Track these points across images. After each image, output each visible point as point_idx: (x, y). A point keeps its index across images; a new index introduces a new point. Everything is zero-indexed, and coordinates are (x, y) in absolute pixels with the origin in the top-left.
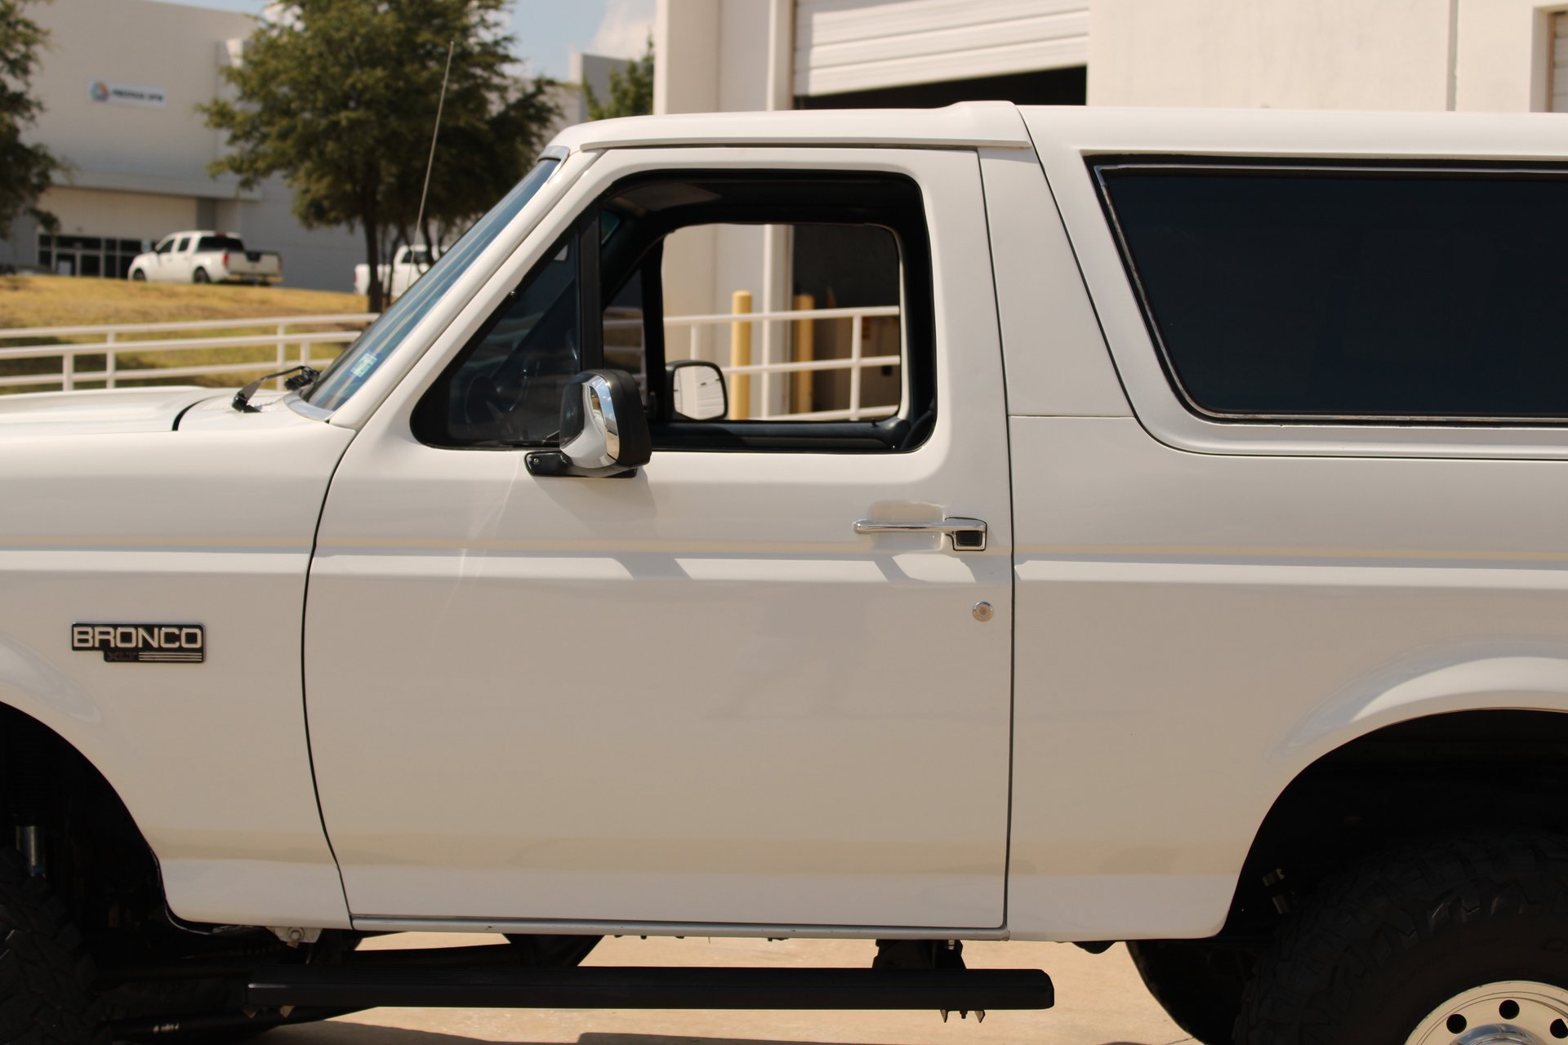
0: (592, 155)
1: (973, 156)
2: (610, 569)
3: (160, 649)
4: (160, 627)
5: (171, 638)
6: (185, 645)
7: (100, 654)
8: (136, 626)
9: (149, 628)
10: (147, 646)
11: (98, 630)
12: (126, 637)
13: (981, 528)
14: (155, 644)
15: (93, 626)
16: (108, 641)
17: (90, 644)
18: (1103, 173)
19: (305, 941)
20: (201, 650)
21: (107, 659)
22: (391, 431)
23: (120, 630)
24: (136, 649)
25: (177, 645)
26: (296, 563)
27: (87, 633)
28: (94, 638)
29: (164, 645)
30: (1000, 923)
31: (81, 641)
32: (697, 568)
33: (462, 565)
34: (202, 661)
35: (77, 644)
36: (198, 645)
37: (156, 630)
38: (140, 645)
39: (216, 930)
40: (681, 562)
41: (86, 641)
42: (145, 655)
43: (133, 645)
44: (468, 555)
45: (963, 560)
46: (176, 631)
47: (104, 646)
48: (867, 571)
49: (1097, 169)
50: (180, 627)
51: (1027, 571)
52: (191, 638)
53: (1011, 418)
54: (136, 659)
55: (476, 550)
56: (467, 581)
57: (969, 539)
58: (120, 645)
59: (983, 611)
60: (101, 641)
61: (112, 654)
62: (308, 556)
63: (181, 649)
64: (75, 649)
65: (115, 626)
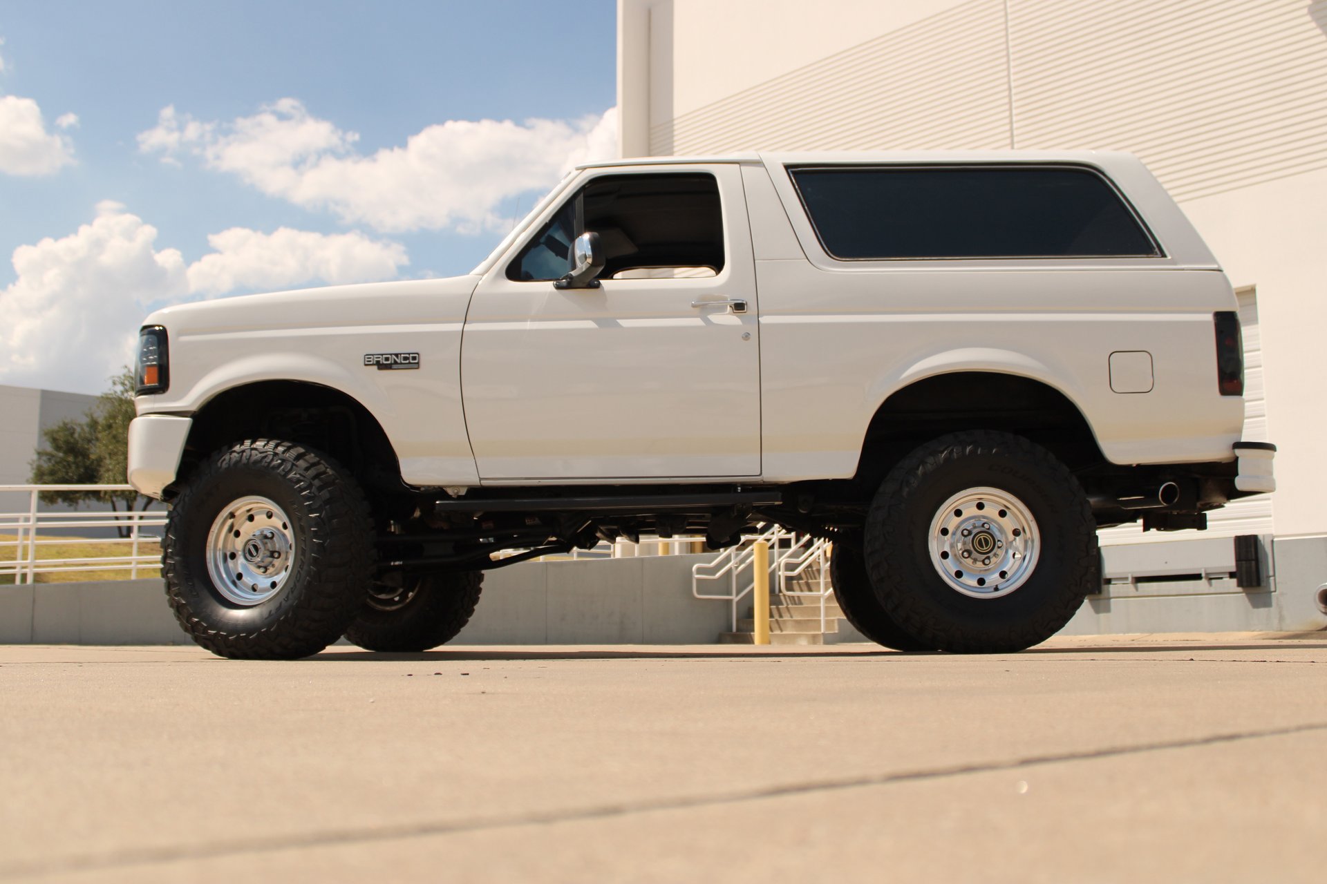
0: (580, 171)
1: (738, 165)
2: (590, 324)
3: (401, 363)
4: (401, 354)
5: (405, 358)
6: (412, 361)
7: (376, 367)
8: (391, 354)
9: (397, 355)
10: (396, 363)
11: (375, 356)
12: (387, 359)
13: (744, 302)
14: (398, 361)
15: (373, 355)
16: (379, 361)
17: (371, 363)
18: (793, 172)
19: (460, 494)
20: (418, 363)
21: (379, 369)
22: (498, 275)
23: (384, 356)
24: (391, 364)
25: (407, 361)
26: (458, 327)
27: (370, 358)
28: (374, 360)
29: (403, 362)
30: (759, 473)
31: (368, 361)
32: (625, 323)
33: (528, 325)
34: (418, 368)
35: (367, 363)
36: (416, 361)
37: (399, 356)
38: (393, 362)
39: (422, 489)
40: (618, 321)
41: (370, 361)
42: (394, 366)
43: (389, 362)
44: (531, 321)
45: (737, 316)
46: (408, 355)
47: (378, 363)
48: (697, 322)
49: (789, 170)
50: (409, 354)
51: (763, 320)
53: (756, 261)
54: (391, 369)
55: (534, 319)
56: (530, 331)
57: (739, 307)
58: (385, 363)
59: (747, 337)
60: (377, 361)
61: (381, 366)
62: (463, 324)
63: (410, 363)
64: (366, 365)
65: (382, 355)
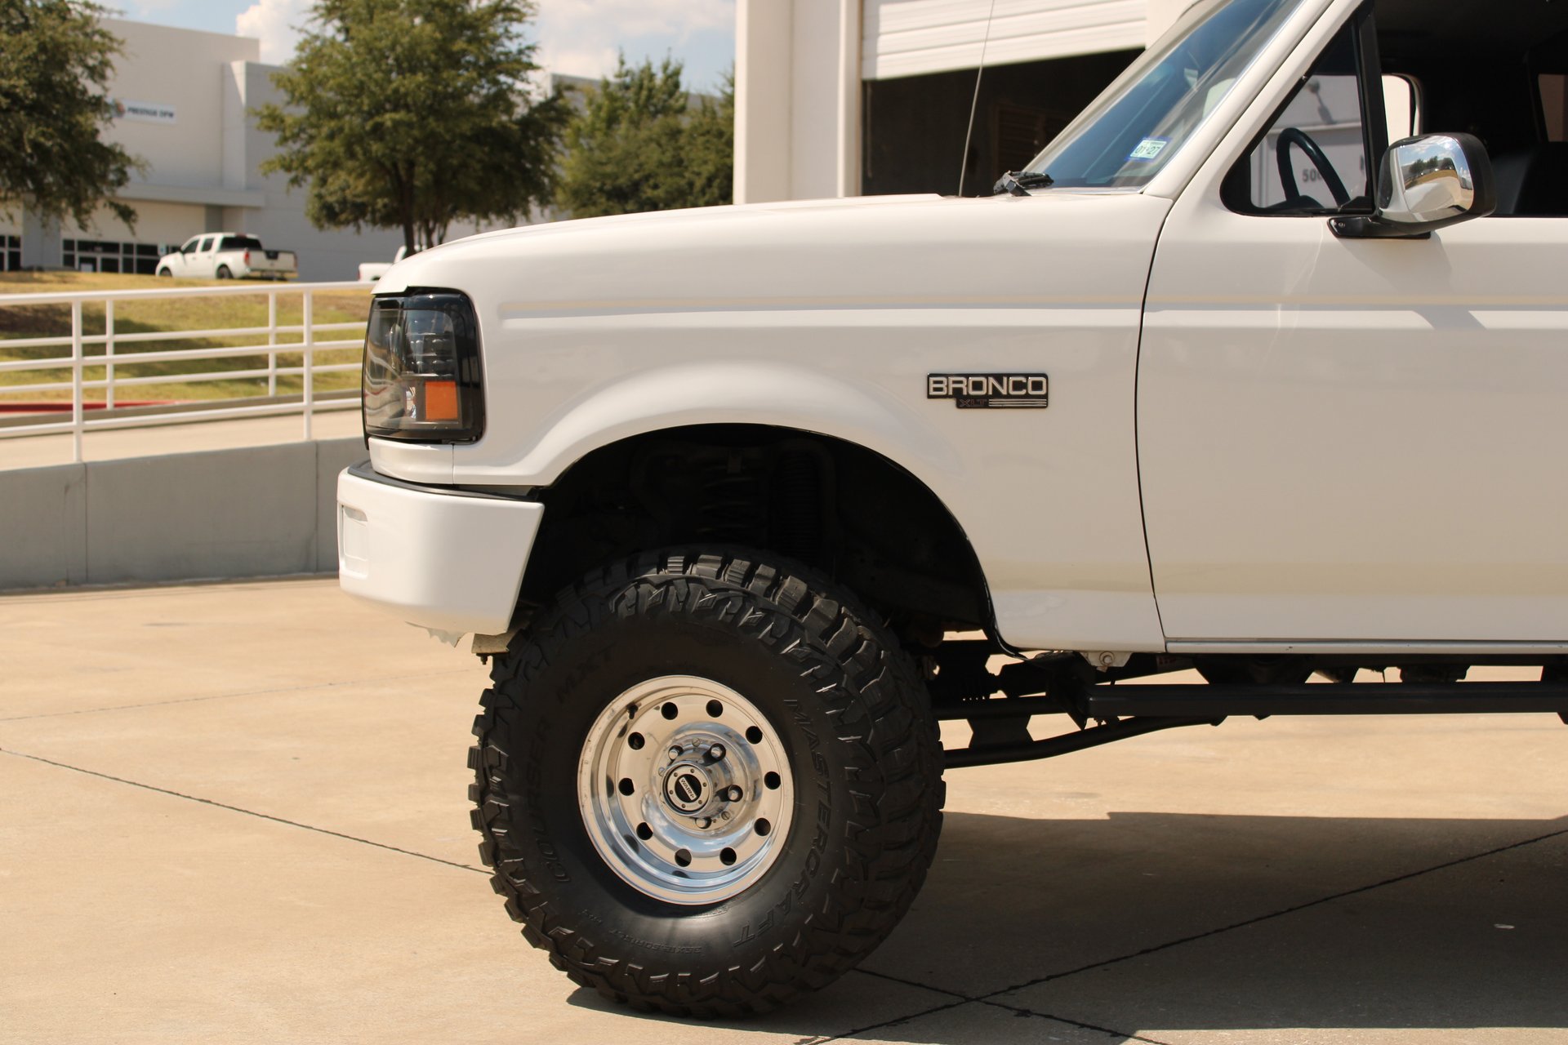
2: (1412, 321)
3: (1009, 396)
4: (1009, 375)
5: (1018, 386)
6: (1031, 392)
7: (952, 402)
8: (987, 376)
9: (999, 377)
10: (996, 394)
11: (951, 379)
12: (977, 386)
14: (1004, 392)
15: (947, 376)
16: (961, 390)
17: (942, 393)
19: (1115, 666)
20: (1046, 396)
21: (959, 406)
22: (1205, 198)
23: (972, 379)
24: (987, 396)
25: (1023, 392)
26: (1129, 316)
27: (941, 382)
28: (949, 386)
29: (1012, 392)
31: (936, 389)
32: (1488, 319)
33: (1279, 318)
34: (1045, 407)
35: (932, 393)
36: (1043, 392)
37: (1005, 379)
38: (990, 393)
40: (1472, 313)
41: (941, 389)
42: (994, 402)
43: (983, 393)
44: (1284, 309)
46: (1023, 379)
47: (958, 395)
50: (1027, 376)
52: (1037, 386)
54: (986, 406)
55: (1290, 304)
56: (1285, 332)
58: (973, 393)
60: (954, 389)
61: (963, 401)
62: (1139, 313)
63: (1027, 396)
64: (930, 397)
65: (967, 376)
